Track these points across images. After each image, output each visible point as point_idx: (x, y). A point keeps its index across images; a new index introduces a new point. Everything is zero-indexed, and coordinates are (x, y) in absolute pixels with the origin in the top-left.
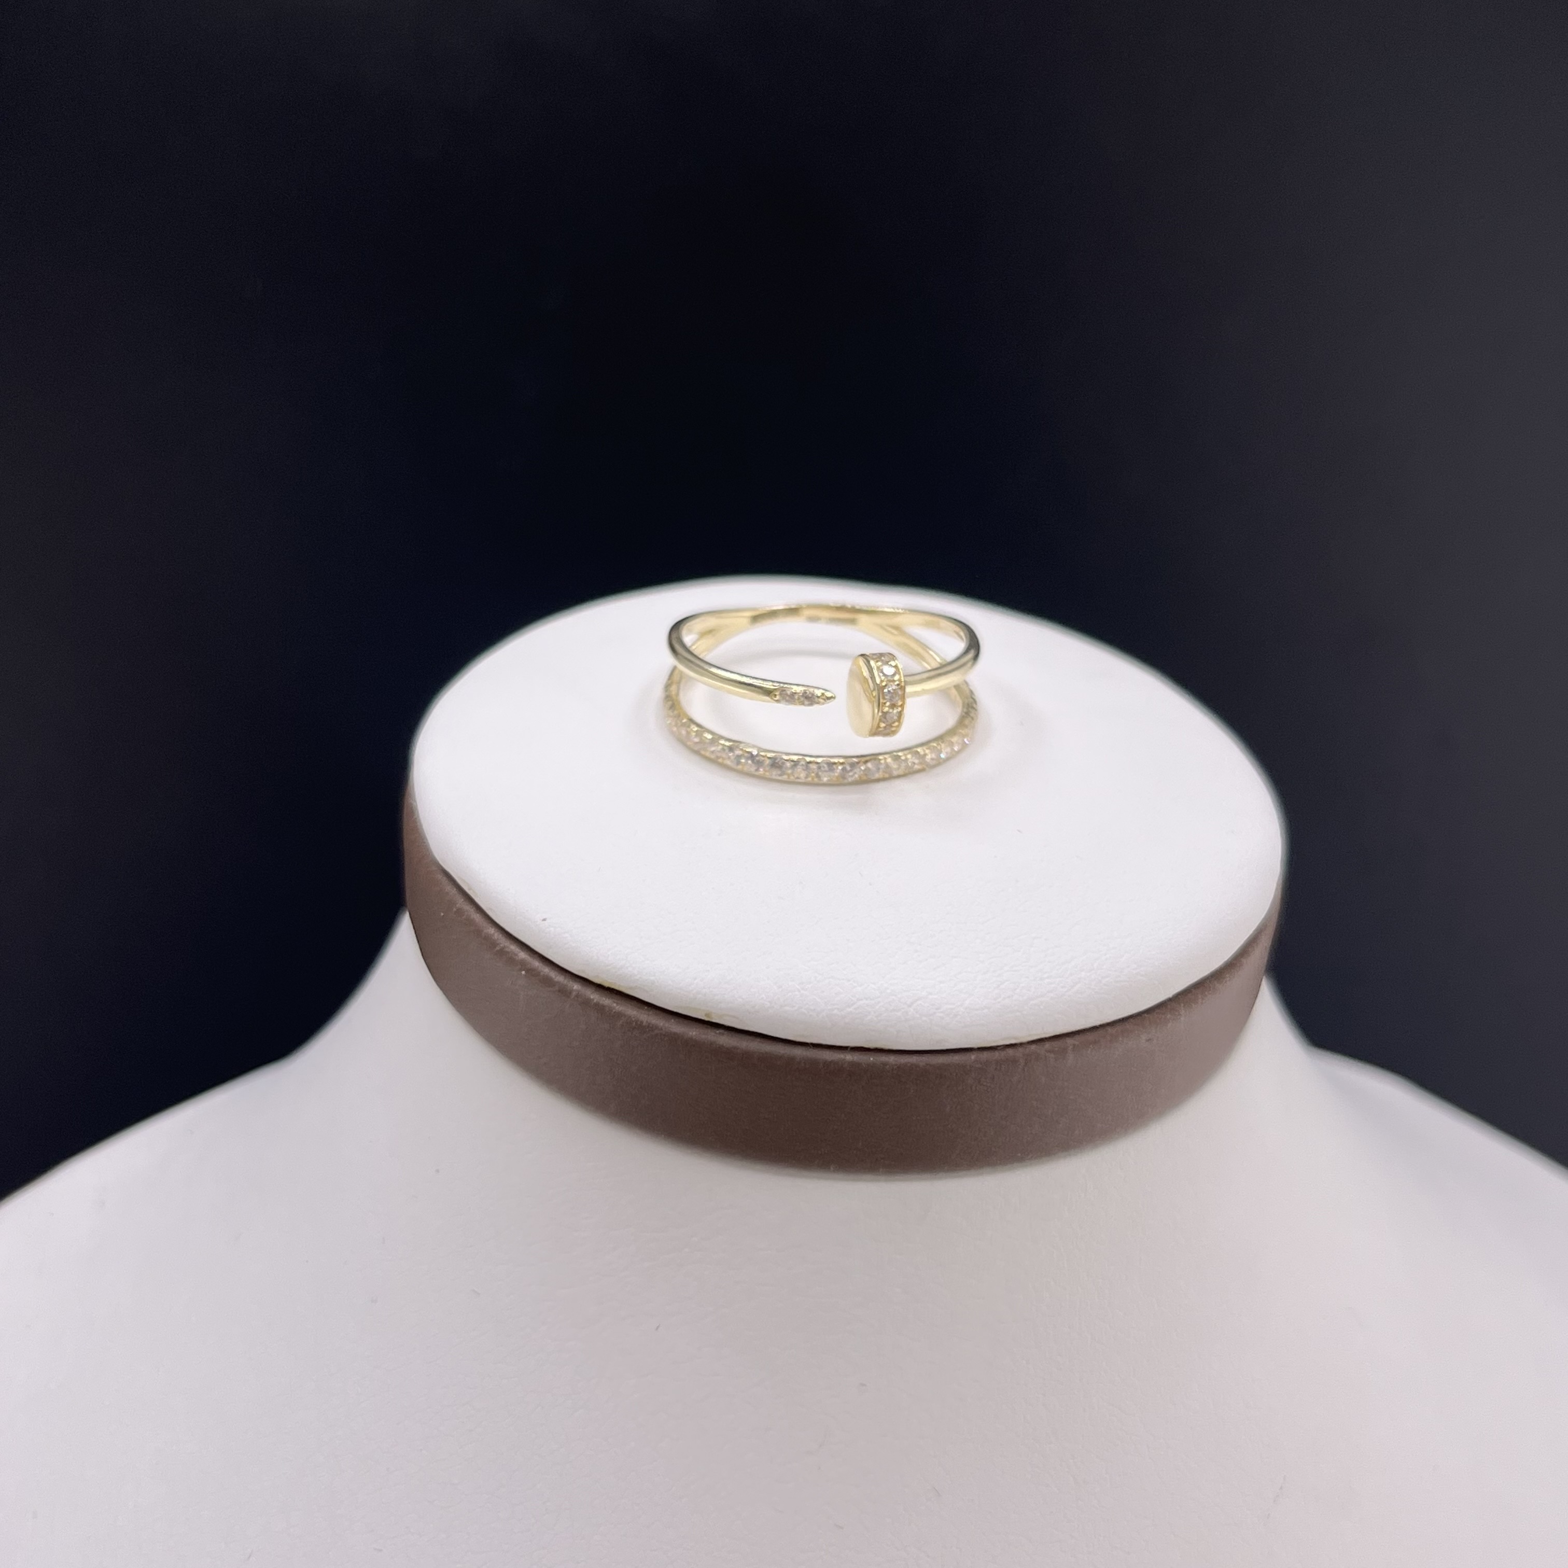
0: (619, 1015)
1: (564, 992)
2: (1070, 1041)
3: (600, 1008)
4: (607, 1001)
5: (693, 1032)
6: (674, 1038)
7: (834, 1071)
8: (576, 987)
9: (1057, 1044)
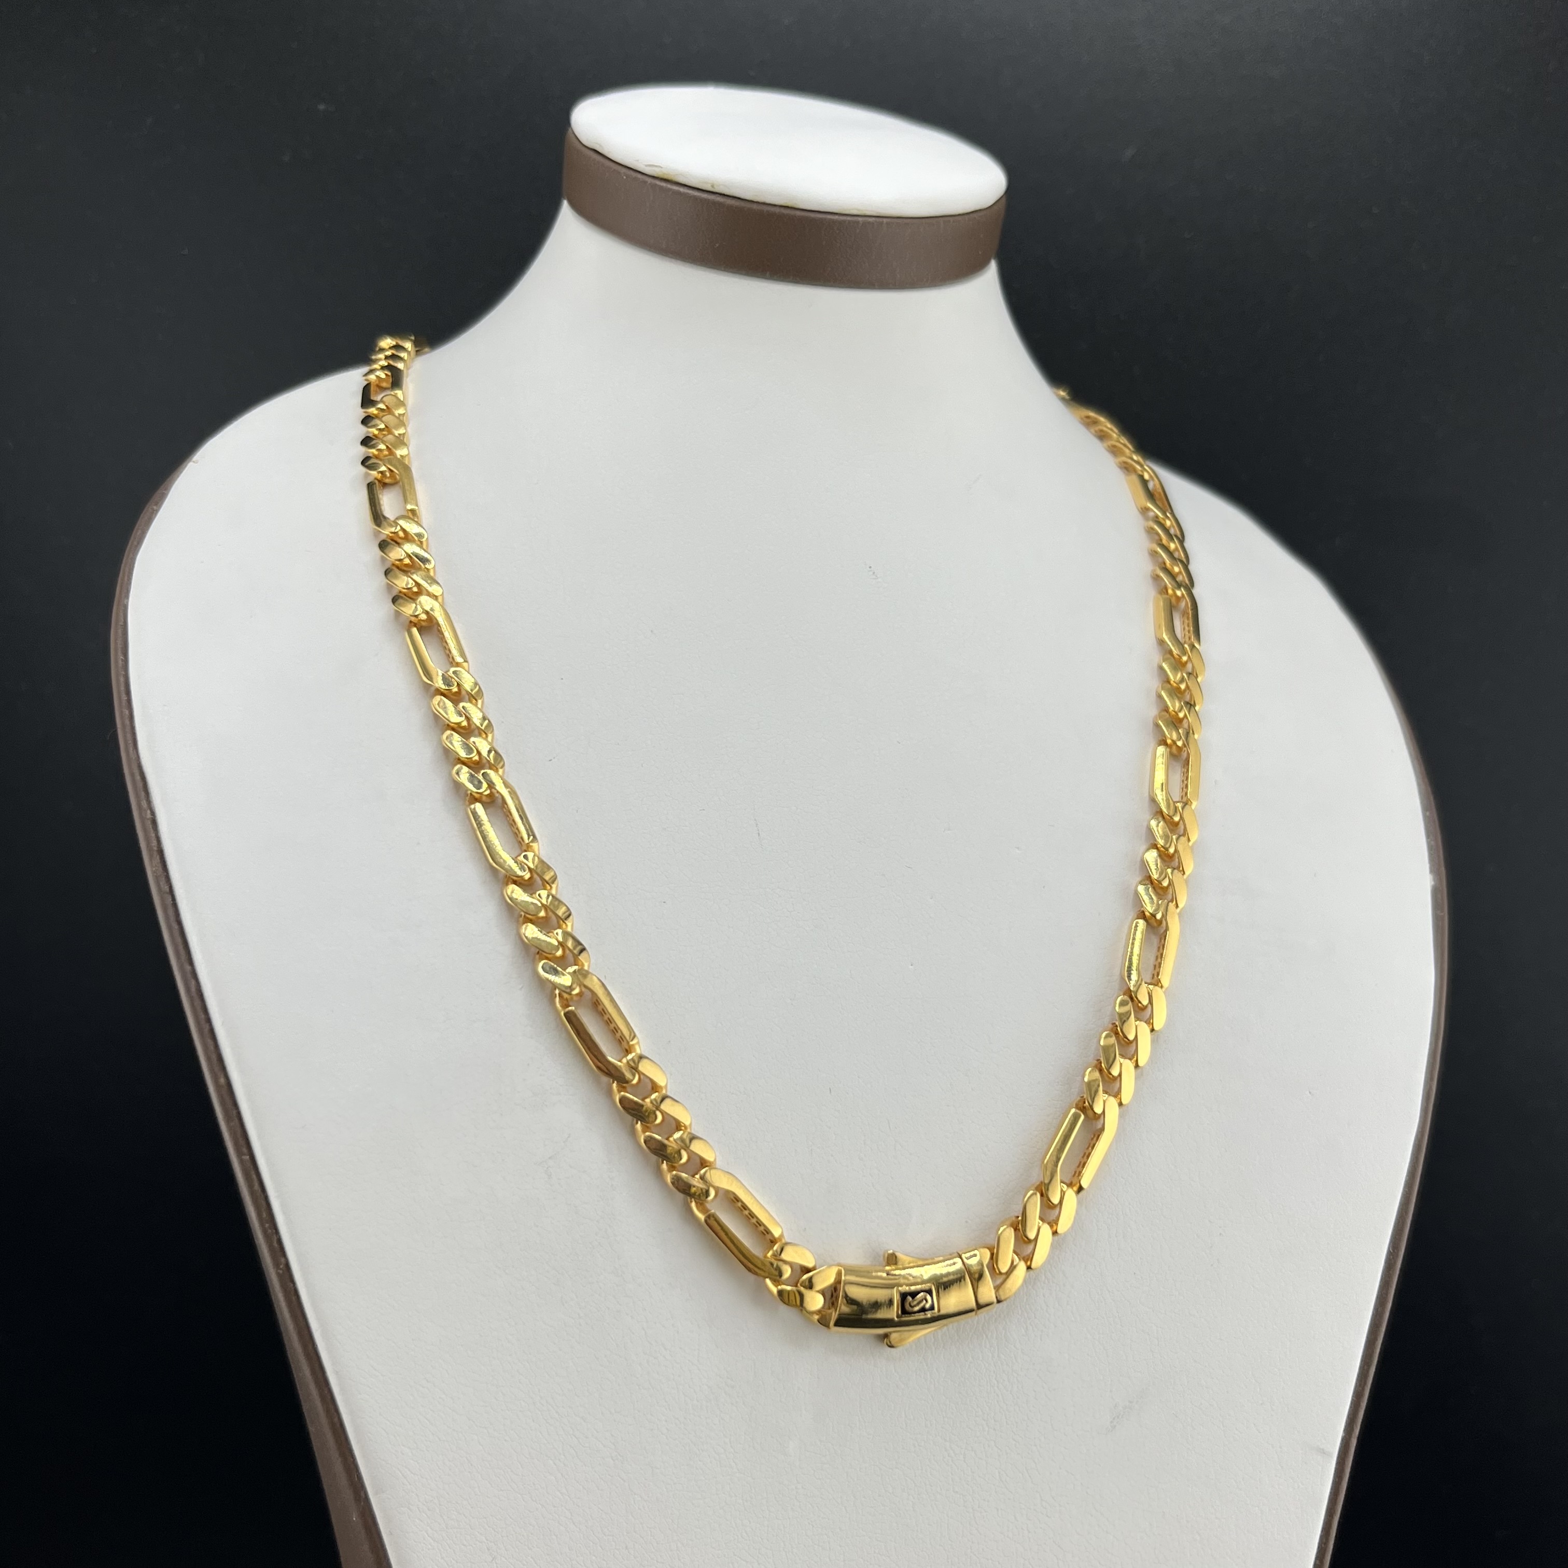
0: (670, 190)
1: (645, 182)
2: (885, 220)
3: (661, 188)
4: (663, 184)
5: (705, 196)
6: (696, 198)
7: (771, 215)
8: (649, 180)
9: (878, 220)
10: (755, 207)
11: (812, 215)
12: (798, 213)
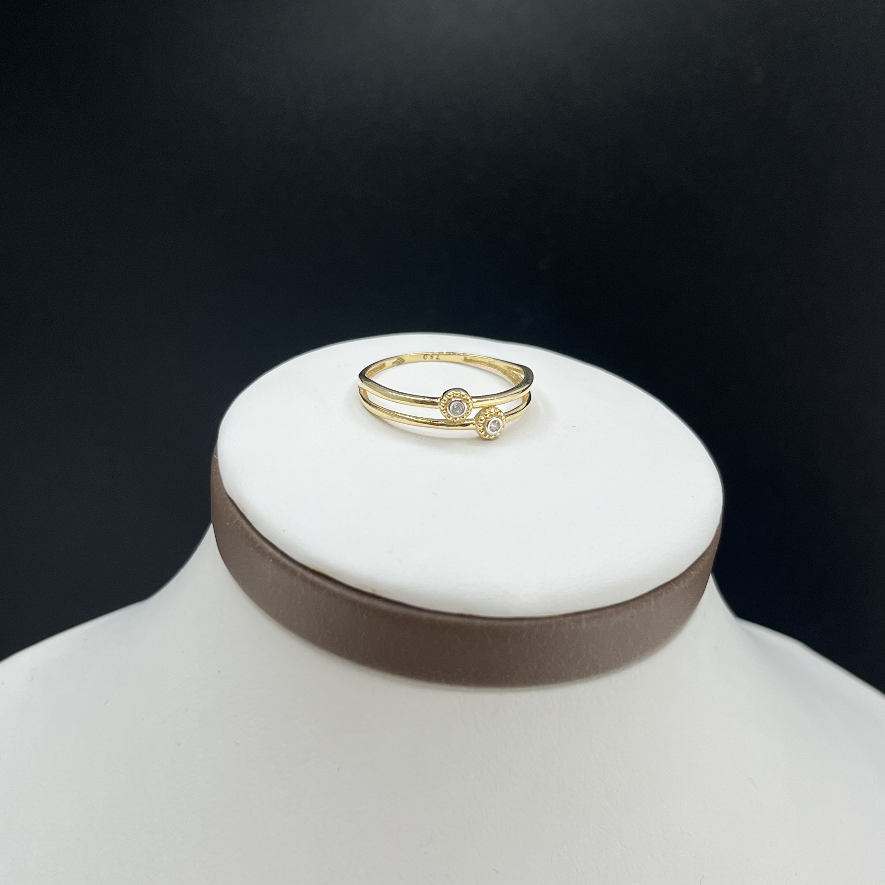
0: (323, 588)
1: (293, 573)
3: (313, 584)
4: (317, 579)
5: (366, 600)
6: (354, 603)
8: (300, 570)
9: (575, 618)
10: (425, 615)
11: (497, 623)
12: (478, 622)
